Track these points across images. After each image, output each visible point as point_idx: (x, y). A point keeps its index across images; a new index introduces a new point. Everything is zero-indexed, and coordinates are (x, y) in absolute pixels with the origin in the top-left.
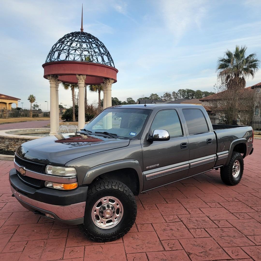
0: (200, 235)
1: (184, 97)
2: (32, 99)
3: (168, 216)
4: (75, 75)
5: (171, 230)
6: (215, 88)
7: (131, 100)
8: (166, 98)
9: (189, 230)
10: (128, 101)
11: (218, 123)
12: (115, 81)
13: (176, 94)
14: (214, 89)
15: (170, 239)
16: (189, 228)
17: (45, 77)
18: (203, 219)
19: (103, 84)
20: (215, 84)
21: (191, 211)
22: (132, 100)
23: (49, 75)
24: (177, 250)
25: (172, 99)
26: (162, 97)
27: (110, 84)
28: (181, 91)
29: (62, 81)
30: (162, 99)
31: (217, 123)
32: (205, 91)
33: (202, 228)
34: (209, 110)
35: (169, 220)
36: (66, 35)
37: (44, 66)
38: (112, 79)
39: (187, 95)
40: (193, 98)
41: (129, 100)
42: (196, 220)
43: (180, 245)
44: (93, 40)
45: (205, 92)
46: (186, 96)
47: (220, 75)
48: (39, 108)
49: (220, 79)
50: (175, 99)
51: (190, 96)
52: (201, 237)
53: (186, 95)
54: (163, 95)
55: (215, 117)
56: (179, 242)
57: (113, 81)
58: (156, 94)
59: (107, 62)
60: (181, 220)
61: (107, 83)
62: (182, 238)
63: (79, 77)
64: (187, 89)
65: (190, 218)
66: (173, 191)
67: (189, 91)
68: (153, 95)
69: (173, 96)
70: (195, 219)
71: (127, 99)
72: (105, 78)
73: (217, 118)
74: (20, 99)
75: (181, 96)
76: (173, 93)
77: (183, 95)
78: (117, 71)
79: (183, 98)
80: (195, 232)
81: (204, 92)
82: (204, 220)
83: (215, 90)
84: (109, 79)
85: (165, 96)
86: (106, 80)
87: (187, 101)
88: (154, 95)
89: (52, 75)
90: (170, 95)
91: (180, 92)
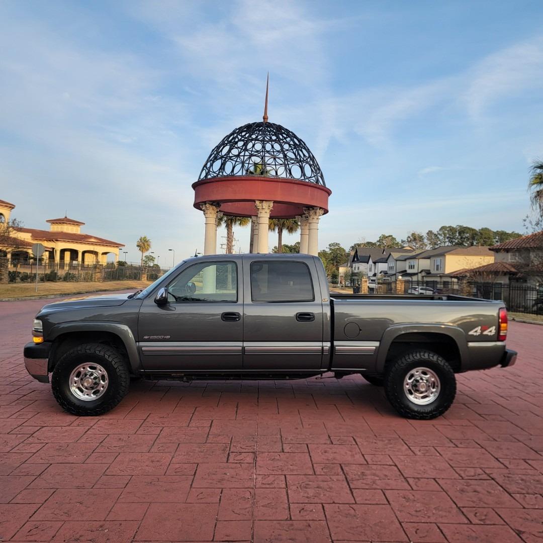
0: (535, 505)
1: (451, 242)
2: (143, 245)
3: (464, 469)
4: (254, 201)
5: (475, 491)
6: (527, 223)
7: (337, 249)
8: (413, 243)
9: (511, 496)
10: (330, 249)
11: (534, 299)
12: (326, 212)
13: (436, 235)
14: (525, 225)
15: (477, 506)
16: (510, 491)
17: (197, 206)
18: (537, 478)
19: (300, 217)
20: (527, 217)
21: (508, 463)
22: (340, 248)
23: (205, 203)
24: (494, 524)
25: (426, 245)
26: (403, 242)
27: (315, 217)
28: (446, 230)
29: (224, 212)
30: (405, 245)
31: (531, 298)
32: (500, 230)
33: (536, 494)
34: (513, 270)
35: (467, 476)
36: (237, 129)
37: (195, 186)
38: (321, 208)
39: (459, 237)
40: (472, 244)
41: (332, 248)
42: (522, 480)
43: (499, 518)
44: (285, 136)
45: (500, 232)
46: (456, 241)
47: (536, 197)
48: (156, 263)
49: (538, 205)
50: (431, 246)
51: (465, 240)
52: (537, 507)
53: (457, 238)
54: (407, 236)
55: (524, 285)
56: (496, 513)
57: (322, 212)
58: (392, 236)
59: (310, 176)
60: (490, 477)
61: (310, 216)
62: (498, 506)
63: (261, 205)
64: (460, 226)
65: (508, 475)
66: (462, 426)
67: (463, 230)
68: (384, 237)
69: (428, 239)
70: (519, 477)
71: (329, 245)
72: (306, 207)
73: (533, 288)
74: (124, 246)
75: (447, 240)
76: (428, 233)
77: (451, 238)
78: (329, 192)
79: (450, 244)
80: (524, 499)
81: (497, 231)
82: (538, 481)
83: (527, 228)
84: (315, 208)
85: (409, 240)
86: (309, 210)
87: (459, 249)
88: (386, 237)
89: (210, 202)
90: (421, 238)
91: (444, 232)
